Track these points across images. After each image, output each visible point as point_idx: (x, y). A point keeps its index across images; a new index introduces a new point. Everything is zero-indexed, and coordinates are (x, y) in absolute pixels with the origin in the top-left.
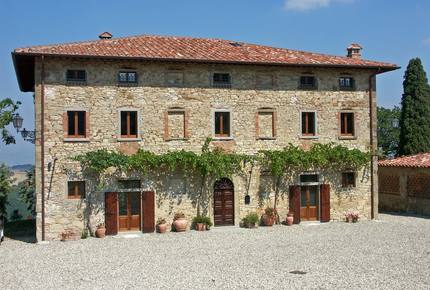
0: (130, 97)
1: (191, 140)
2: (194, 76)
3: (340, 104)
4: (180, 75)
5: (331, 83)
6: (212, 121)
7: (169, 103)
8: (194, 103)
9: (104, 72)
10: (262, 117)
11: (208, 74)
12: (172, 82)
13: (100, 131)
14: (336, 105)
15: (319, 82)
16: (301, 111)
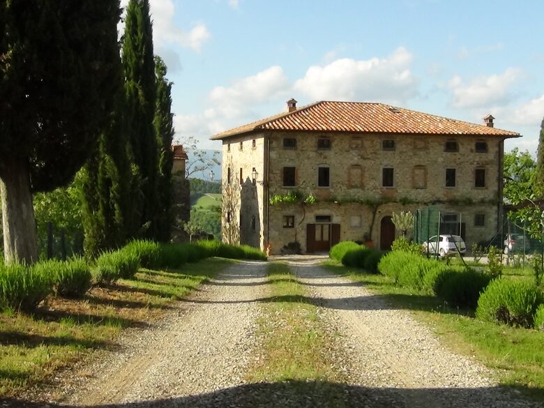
0: (325, 158)
1: (366, 188)
2: (369, 142)
3: (475, 163)
4: (359, 142)
5: (469, 147)
6: (381, 175)
7: (352, 162)
8: (368, 162)
9: (308, 140)
10: (417, 172)
11: (379, 141)
12: (354, 146)
13: (304, 182)
14: (472, 164)
15: (460, 146)
16: (446, 168)
